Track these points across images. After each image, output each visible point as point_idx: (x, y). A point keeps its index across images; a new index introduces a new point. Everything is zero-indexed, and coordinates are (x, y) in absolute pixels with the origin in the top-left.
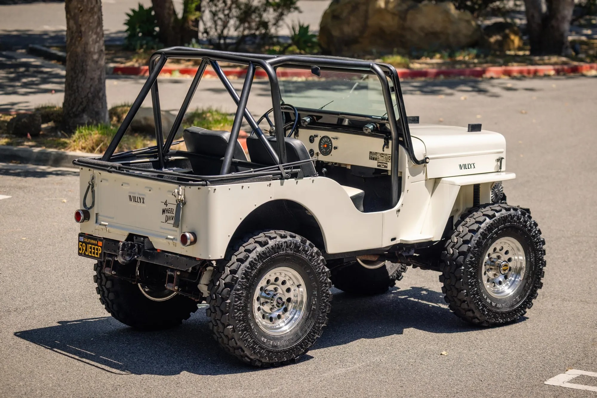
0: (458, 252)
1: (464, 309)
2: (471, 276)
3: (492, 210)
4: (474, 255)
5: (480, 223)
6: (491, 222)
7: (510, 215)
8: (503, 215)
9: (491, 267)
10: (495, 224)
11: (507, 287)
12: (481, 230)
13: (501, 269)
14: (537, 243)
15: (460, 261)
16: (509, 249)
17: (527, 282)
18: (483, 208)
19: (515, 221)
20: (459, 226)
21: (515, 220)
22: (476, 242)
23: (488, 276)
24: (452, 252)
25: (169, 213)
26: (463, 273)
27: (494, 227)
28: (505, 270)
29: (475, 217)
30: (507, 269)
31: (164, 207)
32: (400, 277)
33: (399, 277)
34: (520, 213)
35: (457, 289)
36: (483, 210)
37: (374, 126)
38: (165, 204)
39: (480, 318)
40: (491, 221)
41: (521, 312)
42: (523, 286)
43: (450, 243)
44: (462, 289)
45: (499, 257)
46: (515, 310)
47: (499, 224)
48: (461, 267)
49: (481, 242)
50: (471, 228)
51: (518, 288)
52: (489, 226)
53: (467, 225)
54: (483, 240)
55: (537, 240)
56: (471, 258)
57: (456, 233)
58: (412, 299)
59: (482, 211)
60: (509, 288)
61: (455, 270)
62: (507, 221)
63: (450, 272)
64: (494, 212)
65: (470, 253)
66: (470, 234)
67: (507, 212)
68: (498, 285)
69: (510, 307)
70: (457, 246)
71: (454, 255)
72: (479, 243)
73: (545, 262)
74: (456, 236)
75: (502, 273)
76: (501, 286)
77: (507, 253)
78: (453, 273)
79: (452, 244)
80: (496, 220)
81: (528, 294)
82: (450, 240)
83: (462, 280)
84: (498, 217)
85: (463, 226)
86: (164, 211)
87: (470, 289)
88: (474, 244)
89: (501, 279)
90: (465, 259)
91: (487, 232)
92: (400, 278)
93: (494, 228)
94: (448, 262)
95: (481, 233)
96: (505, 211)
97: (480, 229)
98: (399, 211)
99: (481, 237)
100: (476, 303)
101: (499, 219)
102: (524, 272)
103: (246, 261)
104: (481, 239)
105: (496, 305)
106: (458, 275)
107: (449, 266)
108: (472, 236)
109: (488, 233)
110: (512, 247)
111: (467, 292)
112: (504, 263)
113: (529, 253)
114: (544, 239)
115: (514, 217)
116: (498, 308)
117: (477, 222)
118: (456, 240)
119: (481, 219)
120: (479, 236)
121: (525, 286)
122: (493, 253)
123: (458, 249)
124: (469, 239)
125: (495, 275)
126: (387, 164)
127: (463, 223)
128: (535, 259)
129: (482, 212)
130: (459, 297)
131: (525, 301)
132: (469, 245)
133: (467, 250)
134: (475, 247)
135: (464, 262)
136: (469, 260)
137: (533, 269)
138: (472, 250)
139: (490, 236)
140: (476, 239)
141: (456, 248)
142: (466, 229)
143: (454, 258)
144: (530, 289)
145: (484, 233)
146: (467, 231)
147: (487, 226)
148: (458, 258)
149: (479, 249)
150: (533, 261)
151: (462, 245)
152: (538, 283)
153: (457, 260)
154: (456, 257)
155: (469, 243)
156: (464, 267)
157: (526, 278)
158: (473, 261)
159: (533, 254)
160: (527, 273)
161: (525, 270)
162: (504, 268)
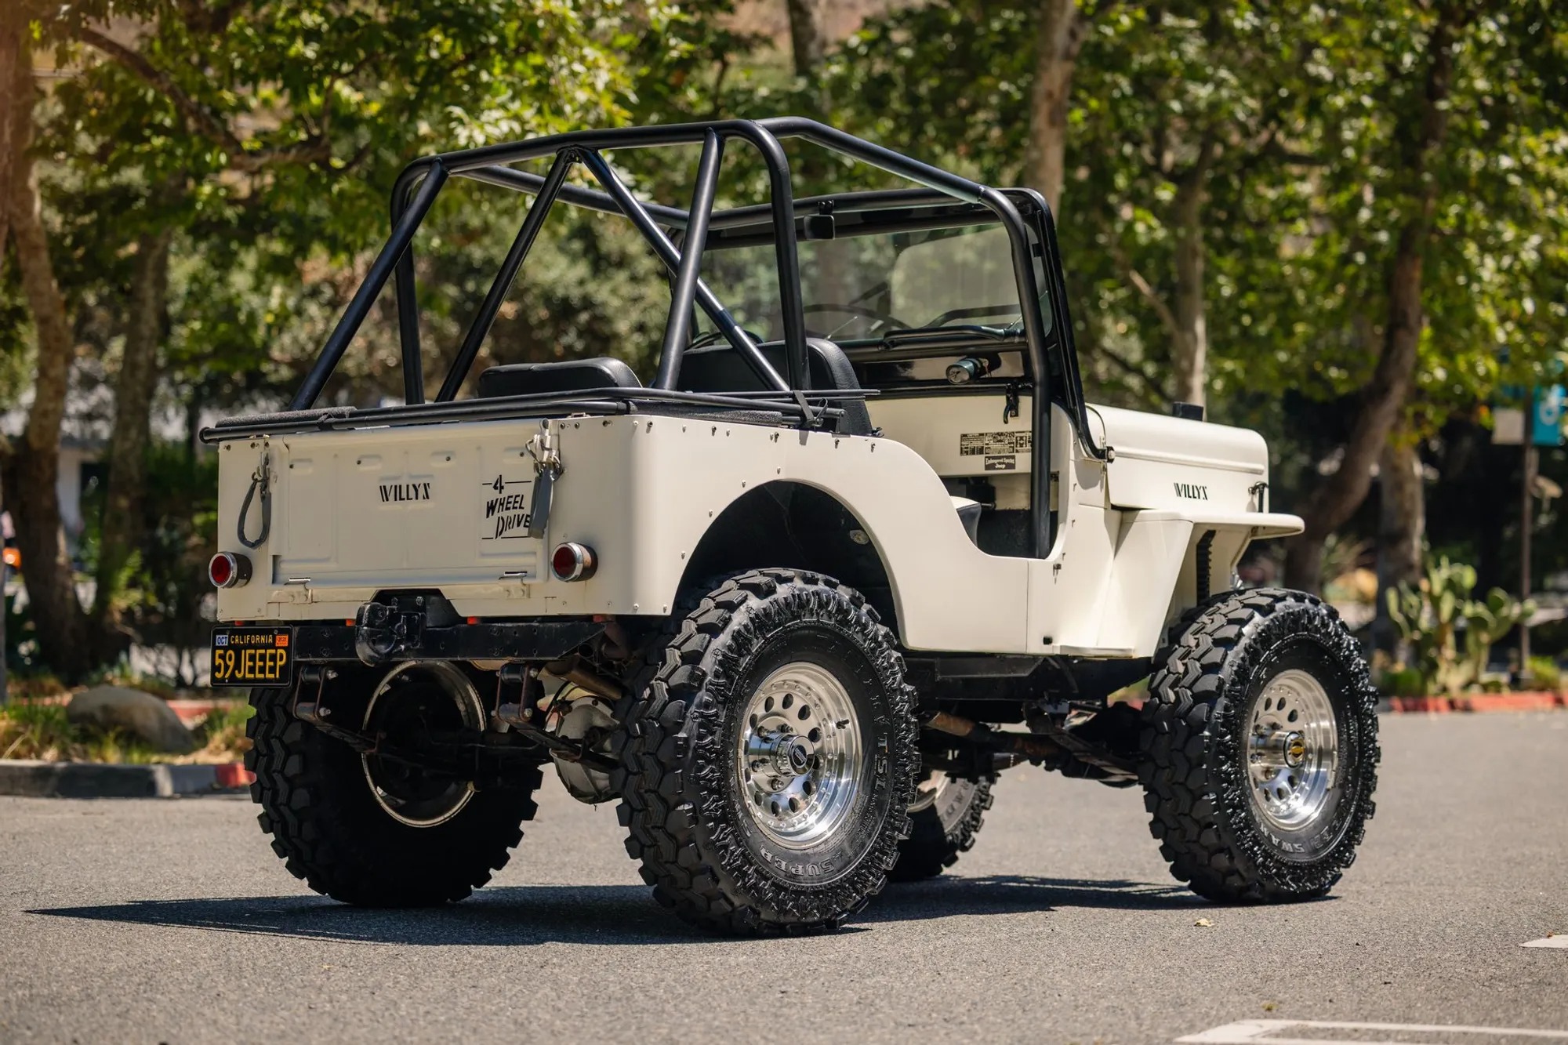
0: (1191, 696)
1: (1206, 848)
2: (1228, 757)
3: (1264, 596)
4: (1232, 701)
5: (1242, 622)
6: (1267, 622)
8: (1291, 610)
9: (1259, 750)
10: (1275, 629)
11: (1301, 800)
12: (1244, 641)
13: (1288, 751)
15: (1199, 716)
16: (1299, 707)
17: (1343, 795)
18: (1234, 596)
19: (1317, 630)
20: (1186, 634)
21: (1316, 626)
22: (1235, 668)
23: (1253, 773)
24: (1172, 696)
25: (508, 509)
26: (1208, 747)
27: (1275, 635)
28: (1296, 755)
29: (1222, 611)
30: (1301, 753)
31: (494, 495)
34: (1325, 612)
35: (1191, 791)
36: (1237, 598)
37: (975, 365)
38: (495, 487)
39: (1245, 874)
40: (1267, 620)
42: (1335, 802)
43: (1165, 676)
44: (1205, 790)
46: (1320, 862)
47: (1283, 629)
48: (1201, 731)
49: (1248, 671)
50: (1219, 635)
51: (1325, 806)
52: (1262, 630)
53: (1208, 630)
54: (1252, 665)
55: (1362, 687)
56: (1226, 708)
57: (1180, 651)
60: (1306, 802)
61: (1186, 742)
62: (1300, 624)
63: (1172, 748)
64: (1270, 599)
65: (1223, 697)
66: (1219, 651)
67: (1299, 604)
68: (1277, 798)
69: (1310, 853)
70: (1186, 681)
71: (1180, 703)
72: (1242, 674)
73: (1379, 748)
74: (1182, 658)
75: (1290, 763)
76: (1285, 800)
77: (1292, 717)
78: (1180, 751)
79: (1171, 678)
80: (1276, 618)
81: (1346, 825)
82: (1165, 671)
83: (1204, 767)
84: (1282, 613)
85: (1197, 633)
86: (491, 508)
87: (1226, 790)
88: (1231, 674)
89: (1283, 782)
90: (1211, 709)
91: (1259, 646)
93: (1273, 638)
94: (1165, 724)
95: (1244, 648)
96: (1293, 601)
97: (1243, 638)
98: (1058, 567)
99: (1247, 657)
100: (1238, 829)
101: (1282, 616)
102: (1335, 768)
103: (722, 630)
104: (1247, 663)
105: (1281, 843)
106: (1194, 755)
107: (1167, 733)
108: (1225, 655)
109: (1262, 648)
110: (1304, 701)
111: (1216, 799)
112: (1292, 737)
113: (1347, 719)
115: (1313, 618)
116: (1285, 852)
117: (1231, 622)
118: (1181, 668)
119: (1242, 614)
120: (1242, 655)
121: (1339, 804)
122: (1265, 714)
123: (1189, 688)
124: (1217, 662)
125: (1267, 771)
126: (1013, 457)
127: (1195, 626)
128: (1360, 737)
129: (1239, 602)
130: (1197, 814)
131: (1340, 844)
132: (1220, 676)
133: (1217, 688)
134: (1233, 683)
135: (1209, 718)
136: (1222, 714)
137: (1356, 762)
138: (1227, 689)
139: (1265, 657)
140: (1235, 662)
141: (1186, 685)
142: (1206, 639)
143: (1181, 711)
144: (1351, 814)
145: (1252, 648)
146: (1209, 643)
147: (1257, 632)
148: (1193, 709)
149: (1242, 686)
150: (1353, 740)
151: (1201, 676)
152: (1364, 799)
153: (1189, 714)
154: (1187, 707)
155: (1220, 669)
156: (1209, 731)
157: (1340, 784)
158: (1231, 716)
159: (1354, 722)
160: (1342, 772)
161: (1337, 762)
162: (1294, 749)
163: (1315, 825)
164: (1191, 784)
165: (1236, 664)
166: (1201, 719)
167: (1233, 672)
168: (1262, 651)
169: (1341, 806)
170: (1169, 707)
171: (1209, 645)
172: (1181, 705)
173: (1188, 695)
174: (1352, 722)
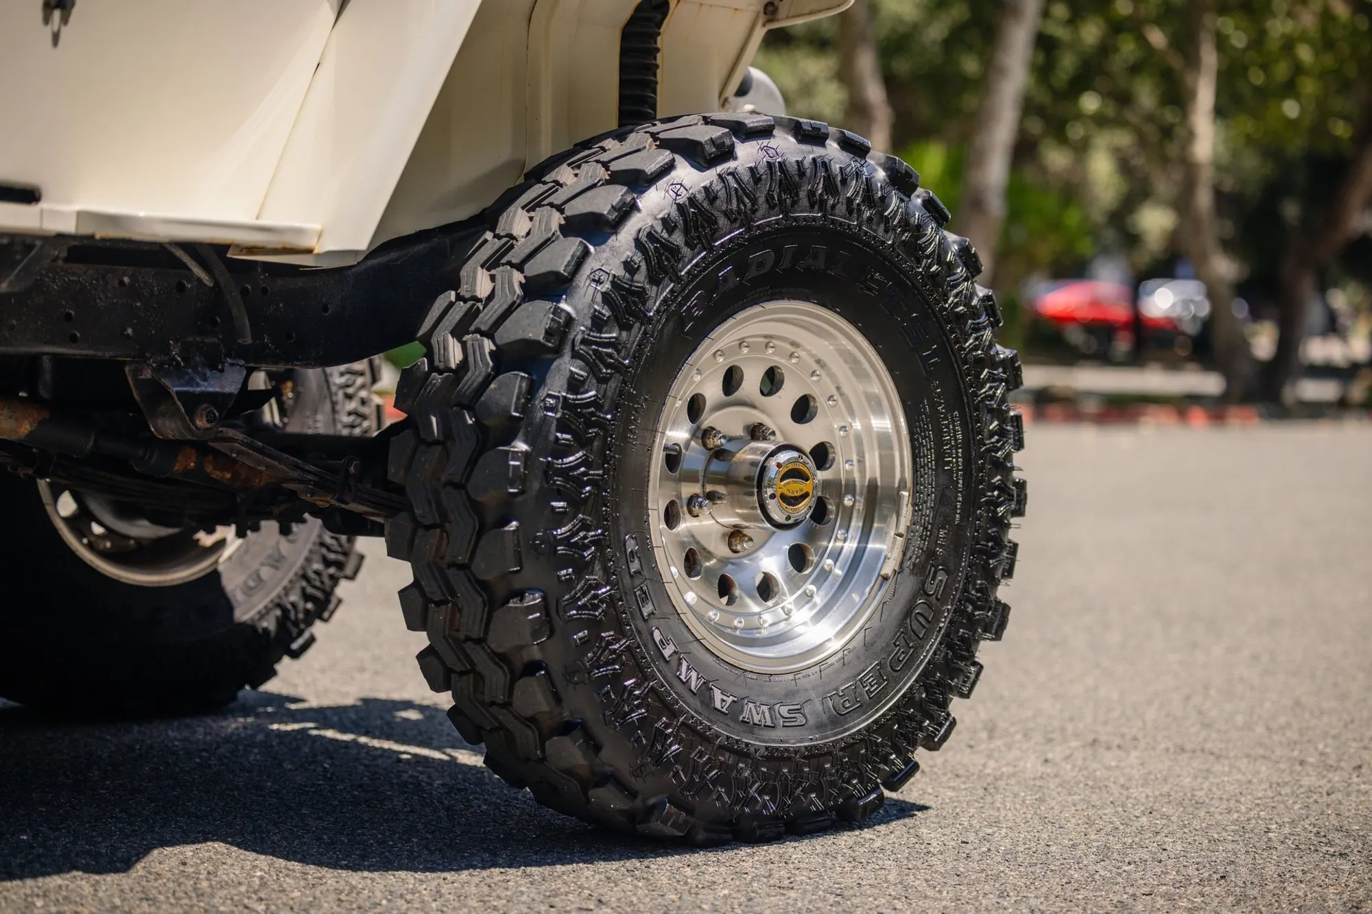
0: (492, 353)
1: (532, 721)
2: (576, 504)
3: (711, 122)
4: (592, 368)
5: (638, 181)
6: (706, 183)
7: (823, 165)
8: (779, 159)
9: (709, 487)
10: (729, 201)
12: (639, 223)
13: (770, 492)
14: (979, 363)
15: (504, 399)
16: (820, 391)
17: (922, 591)
18: (658, 124)
19: (852, 209)
20: (512, 208)
21: (850, 201)
22: (605, 288)
23: (690, 539)
24: (455, 354)
26: (520, 479)
27: (726, 214)
28: (788, 500)
29: (605, 157)
30: (805, 495)
32: (300, 641)
33: (294, 640)
34: (881, 174)
35: (483, 586)
36: (662, 126)
39: (636, 784)
40: (706, 178)
41: (886, 760)
42: (897, 609)
43: (451, 305)
44: (517, 584)
45: (755, 431)
46: (850, 747)
47: (754, 201)
48: (508, 442)
49: (642, 295)
50: (579, 207)
51: (871, 618)
52: (692, 200)
53: (558, 198)
54: (654, 280)
55: (976, 348)
56: (574, 385)
57: (492, 247)
59: (654, 129)
61: (472, 463)
62: (803, 194)
63: (444, 478)
64: (725, 132)
65: (567, 358)
66: (570, 246)
67: (805, 147)
68: (751, 597)
69: (820, 727)
70: (487, 318)
71: (468, 370)
72: (623, 300)
73: (1021, 487)
74: (490, 264)
75: (775, 517)
76: (770, 603)
77: (803, 411)
78: (458, 486)
79: (461, 308)
80: (734, 175)
81: (926, 656)
82: (453, 293)
83: (512, 527)
84: (753, 165)
85: (532, 209)
87: (570, 583)
88: (593, 300)
90: (533, 389)
91: (678, 239)
92: (295, 646)
93: (722, 221)
94: (434, 419)
95: (637, 241)
96: (792, 140)
97: (636, 216)
99: (638, 258)
100: (604, 679)
101: (752, 170)
102: (902, 529)
104: (642, 277)
105: (737, 706)
106: (489, 498)
107: (437, 442)
108: (584, 256)
109: (689, 244)
110: (832, 378)
111: (545, 607)
112: (781, 457)
113: (935, 417)
115: (844, 182)
116: (750, 727)
117: (616, 178)
118: (483, 286)
119: (646, 160)
120: (628, 255)
121: (908, 612)
122: (724, 403)
123: (489, 334)
124: (561, 269)
125: (734, 535)
127: (536, 190)
128: (968, 461)
130: (500, 641)
131: (908, 699)
132: (564, 306)
133: (549, 333)
134: (598, 323)
135: (525, 407)
136: (561, 399)
137: (958, 516)
138: (579, 337)
139: (697, 265)
140: (609, 274)
141: (484, 328)
142: (550, 216)
143: (466, 391)
144: (939, 631)
145: (657, 241)
146: (555, 226)
147: (678, 205)
148: (492, 386)
149: (624, 334)
150: (952, 467)
151: (519, 305)
152: (979, 598)
153: (483, 399)
154: (480, 379)
155: (565, 293)
156: (526, 442)
157: (914, 565)
158: (588, 405)
159: (954, 426)
160: (921, 537)
161: (909, 516)
162: (785, 485)
163: (845, 659)
164: (482, 568)
165: (611, 278)
166: (509, 412)
167: (599, 298)
168: (686, 250)
169: (913, 615)
170: (445, 380)
171: (553, 231)
172: (469, 374)
173: (487, 351)
174: (947, 426)
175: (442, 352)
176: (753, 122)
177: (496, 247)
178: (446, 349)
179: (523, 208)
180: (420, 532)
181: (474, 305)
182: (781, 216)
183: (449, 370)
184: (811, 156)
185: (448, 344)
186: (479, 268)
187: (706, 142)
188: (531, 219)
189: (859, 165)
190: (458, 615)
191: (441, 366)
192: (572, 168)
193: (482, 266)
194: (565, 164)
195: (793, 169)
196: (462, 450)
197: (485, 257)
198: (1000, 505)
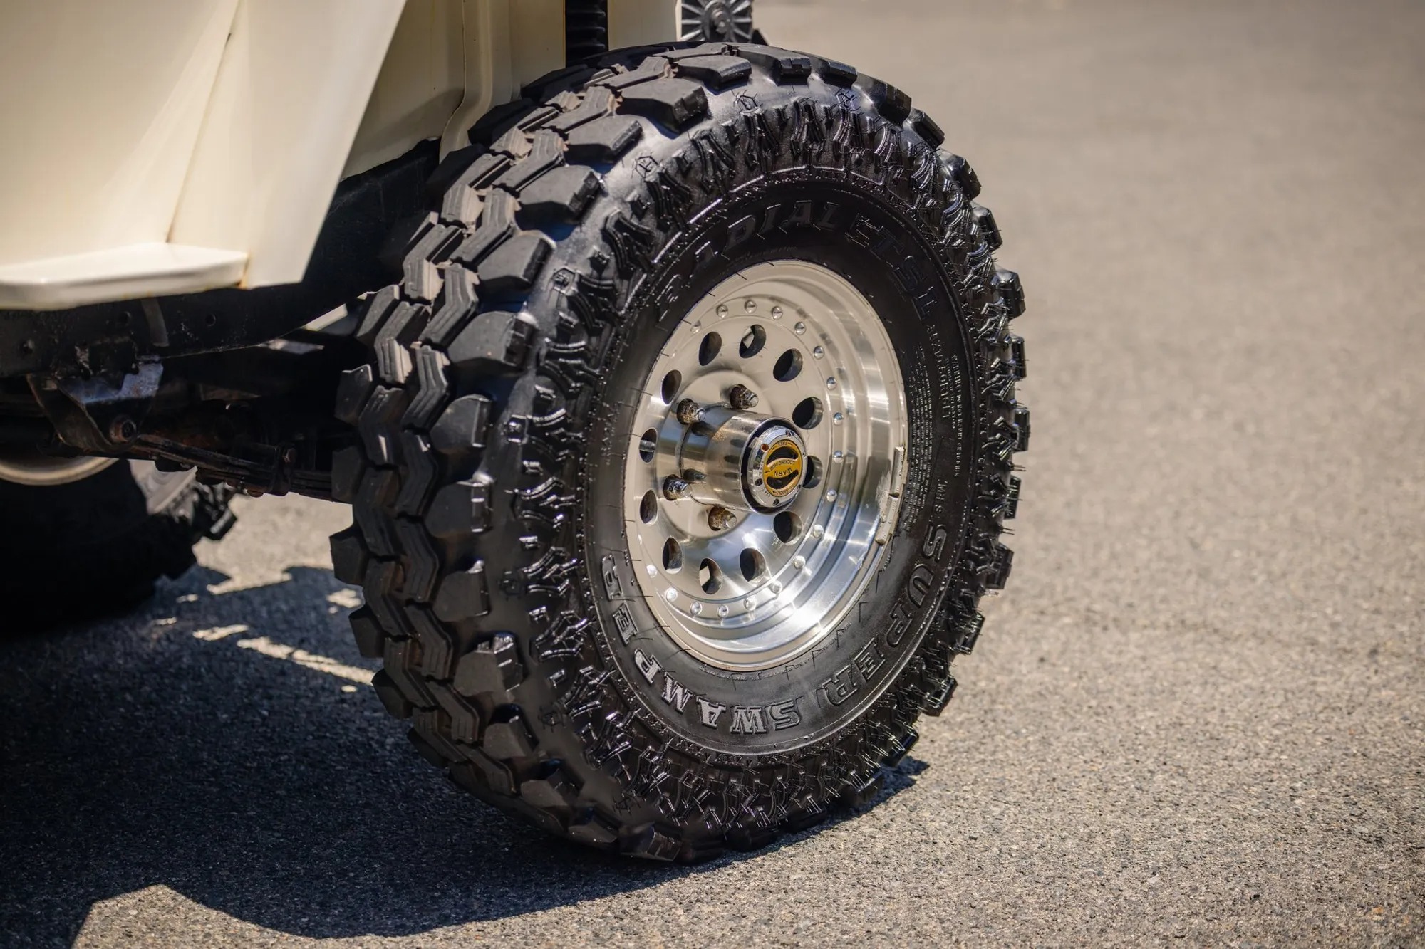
0: (446, 370)
2: (547, 535)
3: (683, 73)
4: (559, 385)
6: (678, 153)
7: (806, 109)
8: (758, 111)
9: (688, 464)
10: (704, 169)
11: (790, 594)
12: (605, 211)
13: (756, 475)
14: (979, 298)
15: (463, 428)
16: (803, 343)
17: (919, 554)
18: (619, 68)
19: (839, 154)
20: (457, 185)
21: (837, 145)
22: (572, 289)
23: (671, 526)
24: (403, 366)
26: (485, 516)
27: (702, 186)
28: (776, 483)
29: (562, 122)
30: (795, 473)
34: (868, 102)
35: (448, 629)
36: (624, 75)
39: (621, 815)
40: (679, 146)
41: (885, 743)
42: (894, 577)
43: (395, 304)
44: (485, 626)
45: (737, 399)
46: (847, 740)
47: (732, 165)
48: (469, 476)
49: (612, 293)
50: (537, 193)
51: (866, 591)
52: (663, 177)
53: (511, 178)
54: (624, 273)
55: (975, 282)
56: (541, 406)
57: (439, 234)
58: (261, 645)
59: (615, 81)
60: (803, 598)
61: (430, 495)
62: (785, 147)
63: (397, 509)
64: (696, 85)
65: (530, 376)
66: (527, 243)
67: (785, 89)
68: (734, 578)
69: (816, 723)
70: (438, 326)
71: (418, 388)
72: (592, 302)
73: (1023, 419)
74: (438, 257)
75: (761, 502)
76: (754, 583)
77: (786, 367)
78: (417, 520)
79: (406, 312)
80: (708, 138)
81: (925, 626)
82: (396, 288)
83: (478, 566)
84: (729, 123)
85: (484, 186)
87: (543, 623)
88: (558, 307)
89: (754, 535)
90: (495, 412)
91: (649, 223)
93: (697, 193)
94: (382, 440)
95: (604, 232)
96: (770, 81)
97: (603, 202)
99: (608, 256)
100: (583, 719)
101: (729, 130)
102: (898, 488)
104: (610, 272)
105: (727, 716)
106: (449, 534)
107: (386, 467)
108: (544, 254)
109: (661, 226)
110: (817, 326)
111: (517, 652)
112: (770, 436)
113: (931, 364)
114: (1015, 276)
115: (830, 125)
116: (741, 738)
117: (577, 155)
118: (430, 286)
119: (610, 132)
120: (595, 248)
121: (906, 579)
122: (701, 374)
123: (442, 347)
124: (520, 274)
125: (715, 513)
127: (485, 163)
128: (967, 406)
129: (616, 91)
130: (467, 683)
131: (908, 676)
132: (525, 316)
133: (510, 352)
134: (565, 333)
135: (487, 436)
136: (527, 423)
137: (957, 467)
138: (544, 352)
139: (671, 250)
140: (573, 274)
141: (436, 339)
142: (503, 203)
143: (419, 413)
144: (939, 596)
145: (627, 229)
146: (510, 217)
147: (648, 183)
148: (449, 411)
149: (594, 340)
150: (951, 415)
151: (475, 315)
152: (981, 553)
153: (438, 424)
154: (434, 401)
155: (526, 299)
156: (489, 473)
157: (911, 525)
158: (557, 426)
159: (953, 371)
160: (918, 494)
161: (905, 474)
162: (772, 468)
163: (839, 640)
164: (443, 609)
165: (577, 279)
166: (469, 442)
167: (565, 303)
168: (659, 235)
169: (911, 581)
170: (393, 395)
171: (508, 222)
172: (421, 393)
173: (440, 367)
174: (945, 372)
175: (388, 361)
176: (727, 70)
177: (443, 236)
178: (392, 359)
179: (471, 185)
180: (373, 563)
181: (422, 308)
182: (762, 177)
183: (398, 385)
184: (793, 100)
185: (394, 352)
186: (425, 262)
187: (677, 104)
188: (482, 199)
189: (845, 100)
190: (418, 651)
191: (388, 378)
192: (524, 131)
193: (429, 259)
194: (515, 128)
195: (773, 119)
196: (418, 480)
197: (431, 248)
198: (1002, 448)
